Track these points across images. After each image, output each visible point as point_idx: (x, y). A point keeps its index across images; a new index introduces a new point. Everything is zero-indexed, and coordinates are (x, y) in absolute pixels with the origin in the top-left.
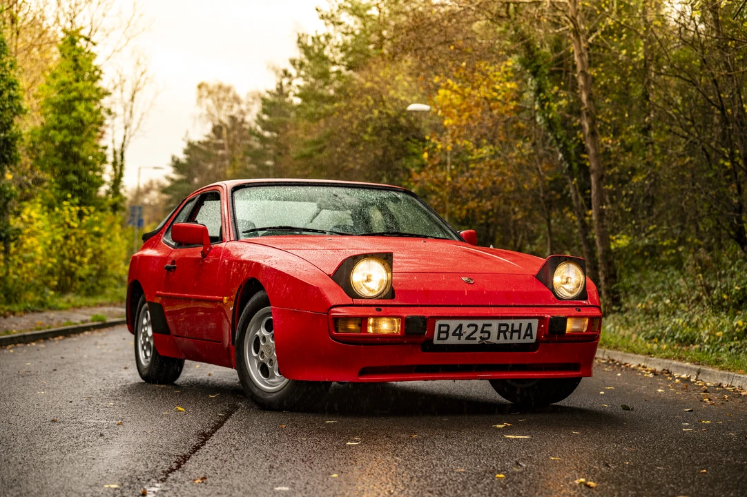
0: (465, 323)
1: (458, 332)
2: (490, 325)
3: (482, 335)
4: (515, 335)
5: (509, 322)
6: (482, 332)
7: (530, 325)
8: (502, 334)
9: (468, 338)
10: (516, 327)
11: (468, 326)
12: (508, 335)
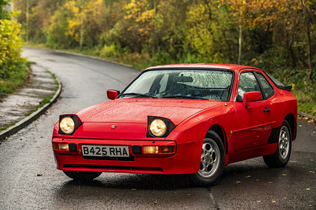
0: (95, 147)
1: (92, 151)
2: (106, 148)
3: (103, 152)
4: (119, 153)
5: (114, 147)
6: (103, 151)
7: (124, 149)
8: (112, 153)
9: (97, 154)
10: (118, 150)
11: (96, 148)
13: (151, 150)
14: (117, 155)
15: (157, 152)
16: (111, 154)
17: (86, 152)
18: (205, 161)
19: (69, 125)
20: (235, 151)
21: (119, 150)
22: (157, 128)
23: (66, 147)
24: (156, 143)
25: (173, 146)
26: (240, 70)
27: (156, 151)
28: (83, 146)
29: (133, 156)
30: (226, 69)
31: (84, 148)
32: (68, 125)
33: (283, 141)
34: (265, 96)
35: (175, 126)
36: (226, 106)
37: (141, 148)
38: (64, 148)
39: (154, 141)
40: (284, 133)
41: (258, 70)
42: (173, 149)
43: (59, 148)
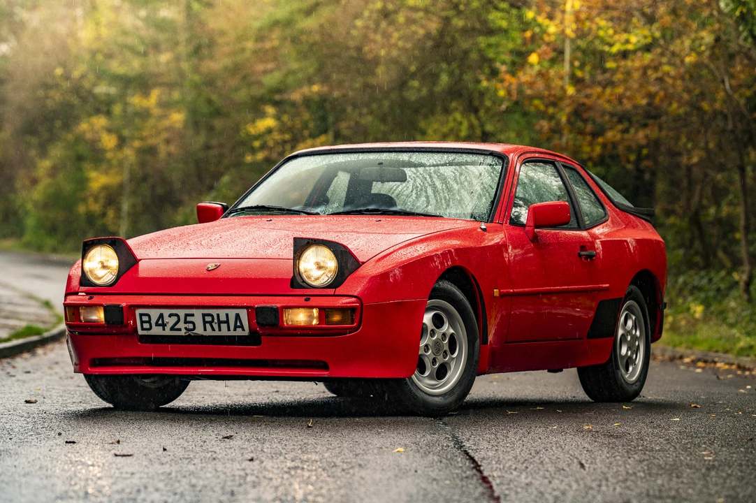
0: (166, 312)
1: (160, 322)
2: (193, 315)
3: (187, 325)
4: (224, 326)
5: (214, 312)
6: (186, 322)
7: (238, 316)
8: (208, 325)
9: (172, 329)
10: (223, 318)
11: (170, 316)
12: (216, 326)
13: (300, 317)
14: (220, 330)
15: (315, 322)
16: (205, 330)
17: (146, 326)
18: (430, 352)
19: (105, 264)
20: (506, 343)
21: (225, 320)
22: (315, 267)
23: (99, 316)
24: (313, 301)
25: (353, 309)
26: (521, 155)
27: (312, 322)
28: (138, 312)
29: (257, 332)
30: (487, 150)
31: (141, 315)
32: (102, 263)
33: (629, 338)
34: (583, 220)
35: (359, 264)
36: (484, 230)
37: (277, 313)
38: (94, 317)
39: (308, 297)
40: (631, 318)
41: (567, 161)
42: (352, 316)
43: (82, 318)
